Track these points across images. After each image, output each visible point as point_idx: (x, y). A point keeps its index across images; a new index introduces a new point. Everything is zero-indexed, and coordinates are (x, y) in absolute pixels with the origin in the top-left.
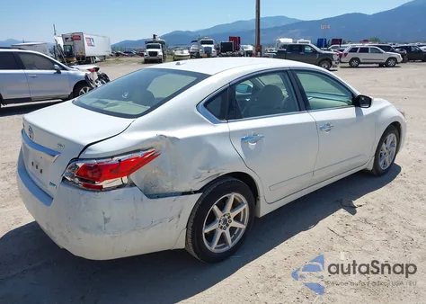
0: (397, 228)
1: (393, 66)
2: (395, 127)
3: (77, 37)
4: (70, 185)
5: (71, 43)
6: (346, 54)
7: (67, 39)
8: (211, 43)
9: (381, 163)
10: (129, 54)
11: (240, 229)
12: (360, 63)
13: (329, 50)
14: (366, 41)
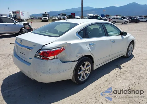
0: (136, 73)
1: (127, 24)
2: (133, 42)
3: (18, 12)
4: (38, 58)
5: (16, 14)
6: (111, 20)
7: (14, 13)
8: (65, 15)
9: (128, 54)
10: (36, 18)
11: (88, 73)
12: (116, 23)
13: (105, 18)
14: (117, 16)
